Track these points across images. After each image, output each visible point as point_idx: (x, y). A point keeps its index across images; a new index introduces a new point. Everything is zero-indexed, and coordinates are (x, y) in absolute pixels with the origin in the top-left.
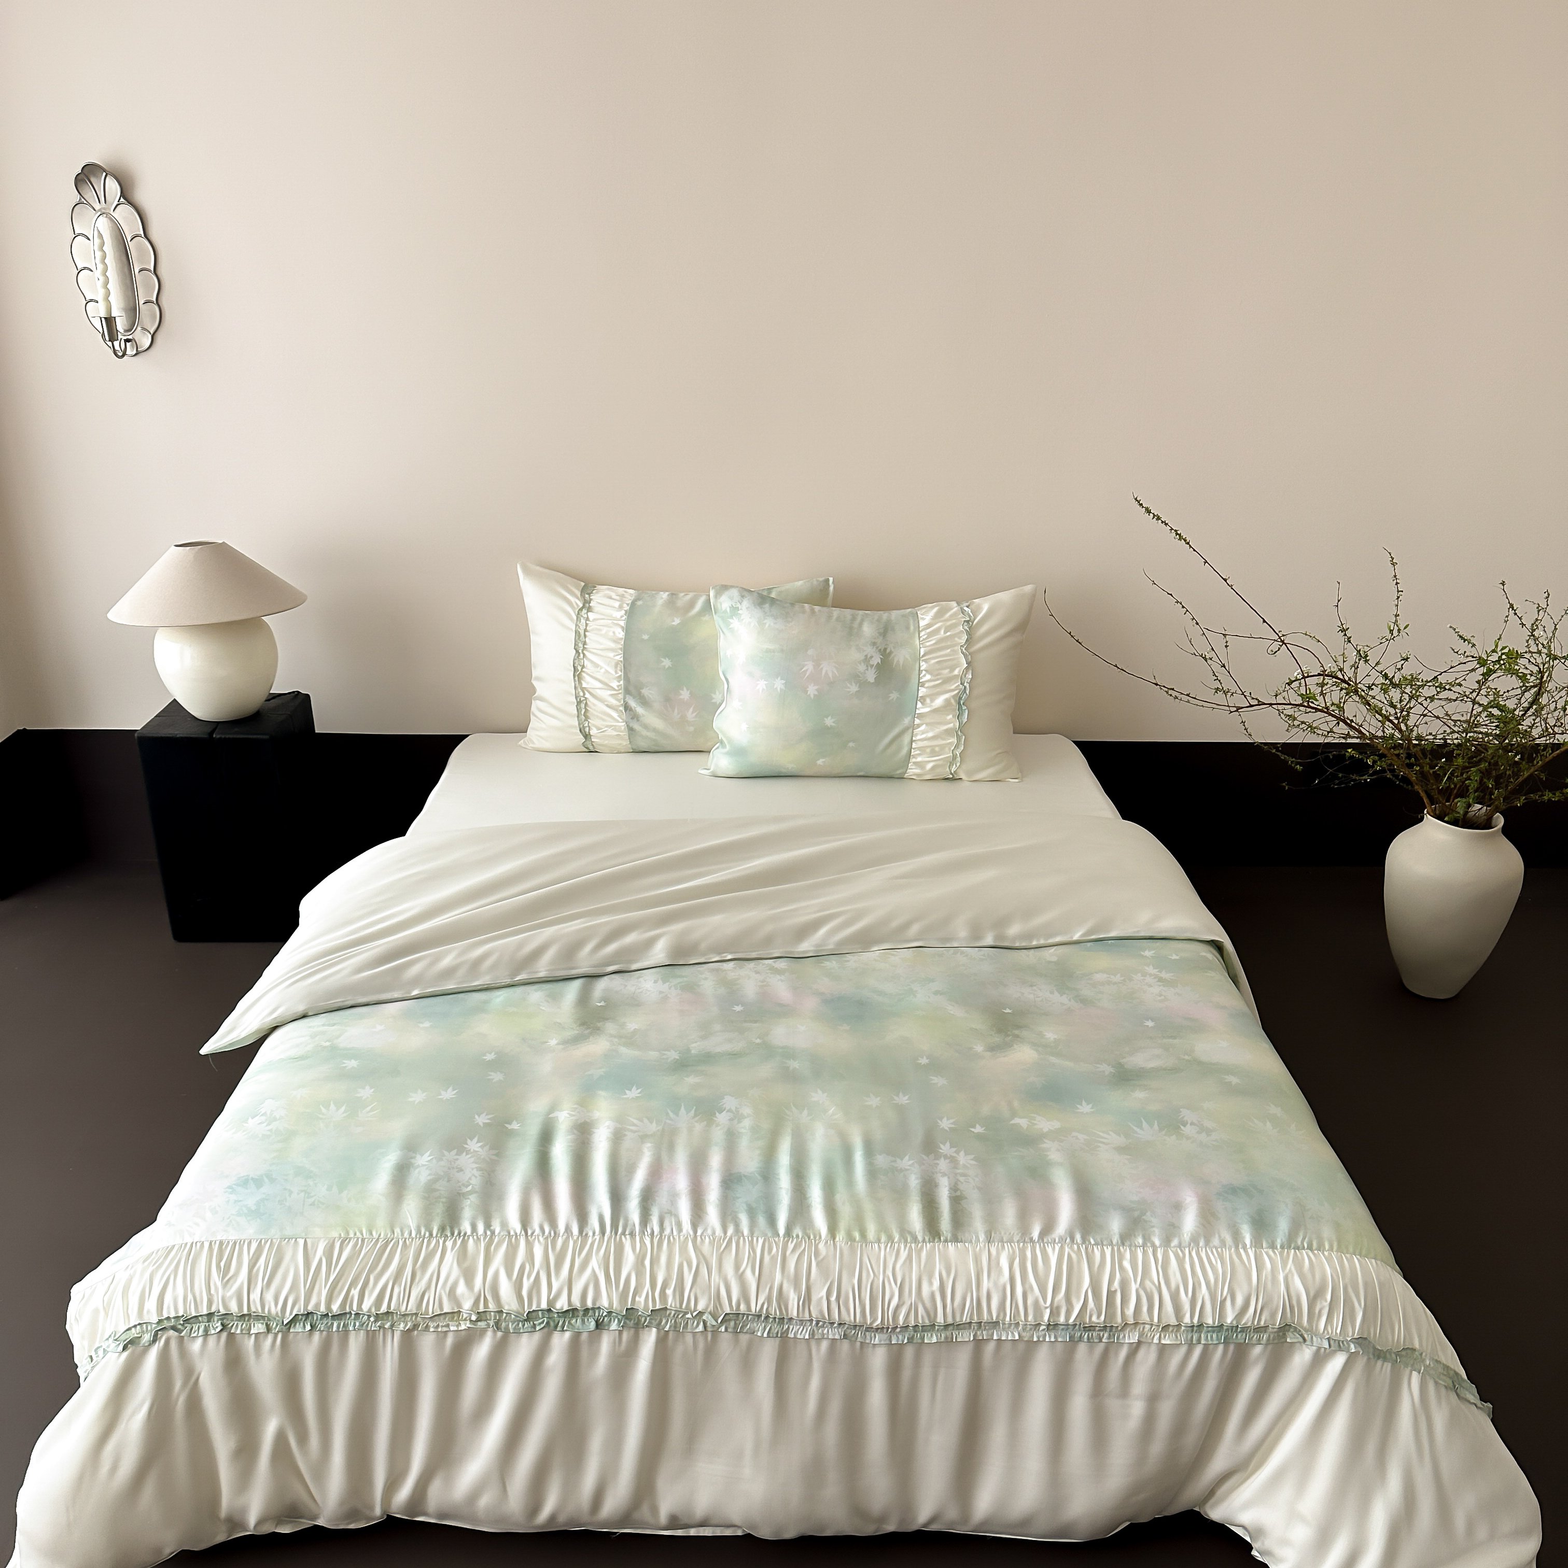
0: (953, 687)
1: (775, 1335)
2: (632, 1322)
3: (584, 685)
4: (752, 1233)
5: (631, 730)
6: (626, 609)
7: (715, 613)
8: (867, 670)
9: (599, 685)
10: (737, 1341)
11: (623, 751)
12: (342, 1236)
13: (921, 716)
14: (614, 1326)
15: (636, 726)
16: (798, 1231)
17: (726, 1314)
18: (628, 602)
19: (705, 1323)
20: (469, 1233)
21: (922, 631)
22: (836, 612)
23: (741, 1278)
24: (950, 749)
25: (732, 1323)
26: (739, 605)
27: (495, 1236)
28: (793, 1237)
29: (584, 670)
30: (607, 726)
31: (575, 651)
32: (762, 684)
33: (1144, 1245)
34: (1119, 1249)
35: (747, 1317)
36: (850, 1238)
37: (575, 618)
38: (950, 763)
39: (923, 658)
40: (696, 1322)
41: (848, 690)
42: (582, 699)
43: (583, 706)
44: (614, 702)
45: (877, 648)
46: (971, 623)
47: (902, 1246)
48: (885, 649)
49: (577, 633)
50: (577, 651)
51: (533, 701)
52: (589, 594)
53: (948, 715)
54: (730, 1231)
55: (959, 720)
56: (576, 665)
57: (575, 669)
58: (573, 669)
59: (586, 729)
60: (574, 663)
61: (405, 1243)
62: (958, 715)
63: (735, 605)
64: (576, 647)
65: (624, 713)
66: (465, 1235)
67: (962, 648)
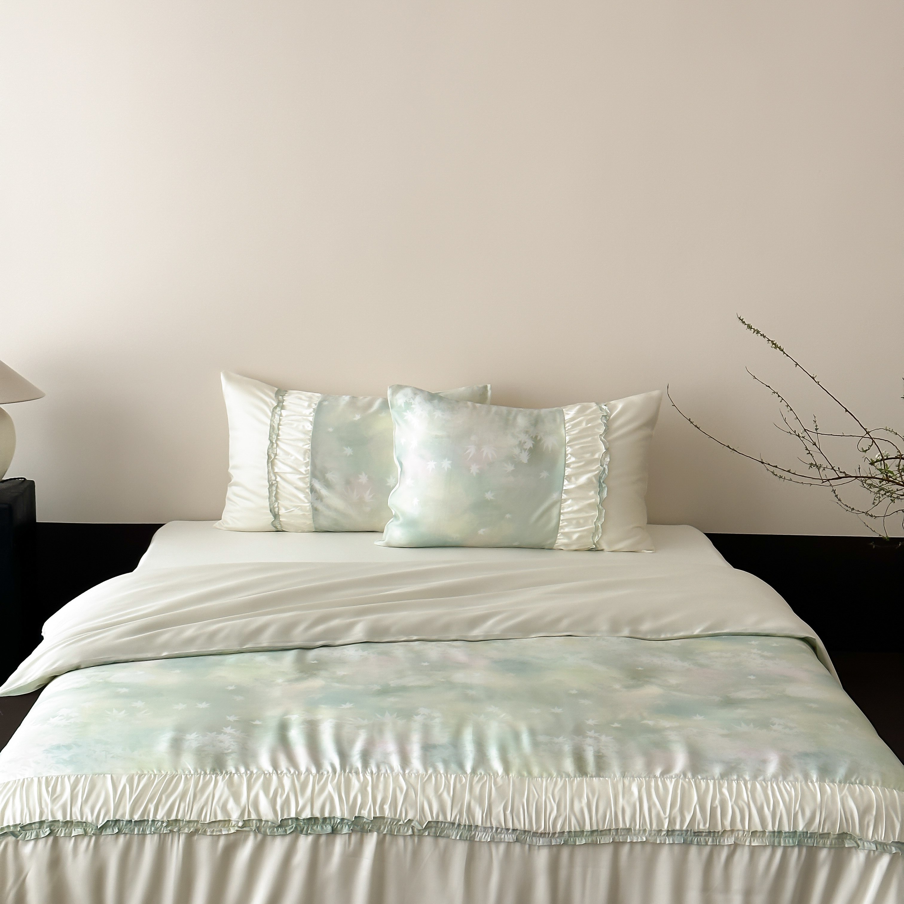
0: (594, 468)
1: (465, 839)
2: (359, 827)
3: (276, 470)
4: (446, 772)
5: (315, 510)
6: (314, 407)
7: (392, 408)
8: (521, 452)
9: (289, 470)
10: (436, 844)
11: (307, 530)
12: (139, 772)
13: (567, 492)
14: (345, 830)
15: (320, 507)
16: (481, 771)
17: (429, 821)
18: (315, 403)
19: (413, 828)
20: (234, 771)
21: (567, 422)
22: (494, 408)
23: (440, 798)
24: (592, 521)
25: (433, 830)
26: (412, 401)
27: (254, 774)
28: (477, 774)
29: (277, 457)
30: (294, 507)
31: (269, 442)
32: (432, 465)
33: (737, 780)
34: (719, 783)
35: (445, 825)
36: (520, 774)
37: (270, 414)
38: (594, 533)
39: (568, 444)
40: (406, 829)
41: (505, 469)
42: (274, 482)
43: (274, 488)
45: (529, 435)
46: (608, 418)
47: (559, 779)
48: (536, 437)
49: (272, 427)
50: (271, 442)
51: (229, 487)
52: (283, 396)
53: (590, 491)
54: (430, 771)
55: (599, 496)
56: (270, 454)
57: (269, 456)
58: (267, 457)
59: (276, 509)
60: (268, 452)
61: (186, 777)
62: (598, 491)
63: (409, 401)
64: (271, 438)
65: (310, 494)
66: (231, 773)
67: (601, 437)
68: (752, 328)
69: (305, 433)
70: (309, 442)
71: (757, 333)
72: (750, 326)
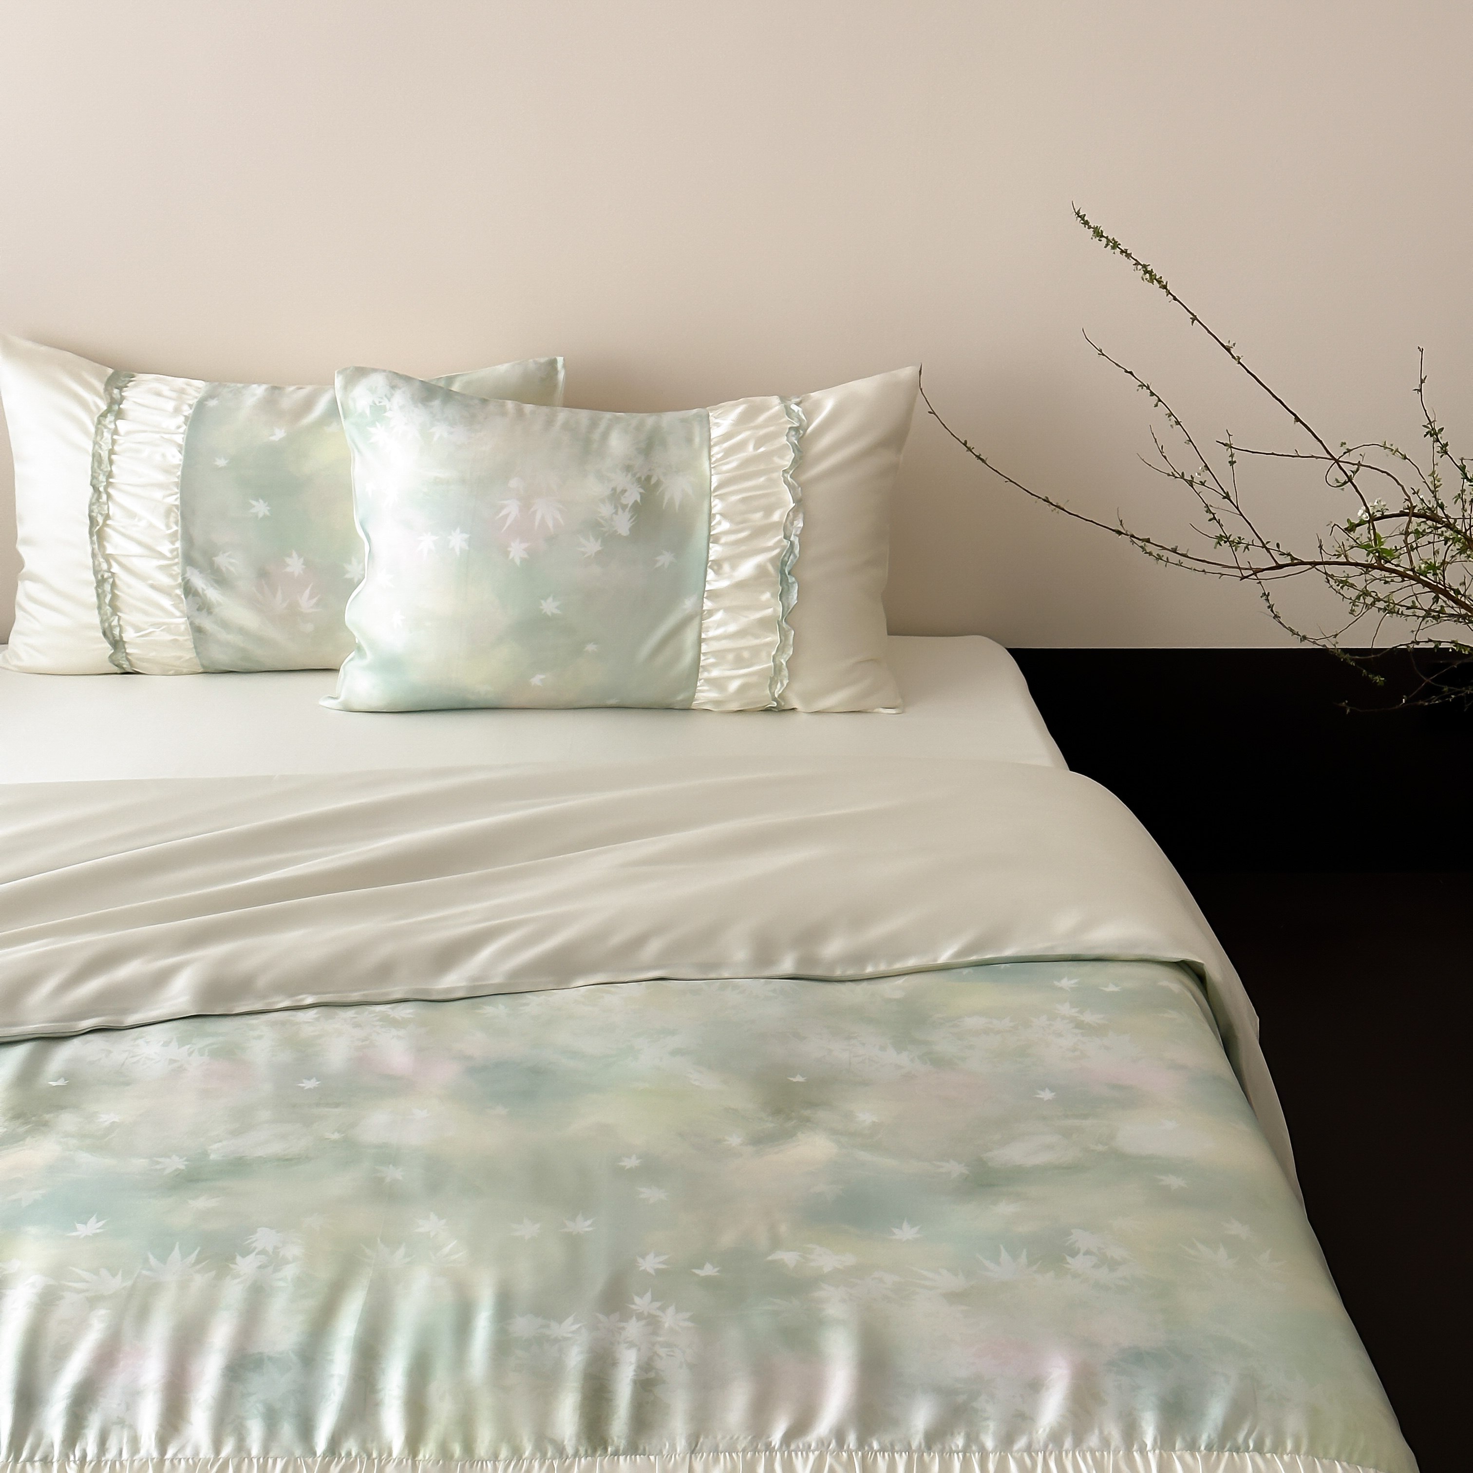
0: (771, 543)
3: (110, 550)
4: (266, 1451)
5: (198, 630)
6: (186, 414)
7: (345, 417)
8: (616, 513)
9: (137, 550)
11: (185, 670)
13: (714, 595)
15: (207, 624)
16: (351, 1446)
18: (191, 402)
21: (715, 445)
22: (563, 415)
24: (769, 654)
26: (385, 402)
28: (340, 1455)
29: (109, 522)
30: (153, 625)
31: (91, 489)
32: (428, 542)
36: (444, 1452)
37: (93, 430)
38: (772, 679)
39: (716, 494)
41: (583, 549)
42: (106, 575)
43: (107, 587)
44: (164, 580)
45: (634, 475)
46: (801, 432)
47: (536, 1464)
48: (649, 478)
49: (97, 458)
50: (96, 490)
51: (19, 583)
52: (120, 389)
53: (763, 592)
54: (227, 1448)
55: (781, 601)
56: (93, 514)
57: (92, 521)
58: (88, 522)
59: (115, 629)
60: (91, 511)
62: (779, 593)
63: (380, 402)
64: (95, 481)
65: (184, 600)
67: (786, 475)
68: (1102, 236)
69: (168, 470)
70: (176, 490)
71: (1113, 248)
72: (1100, 231)
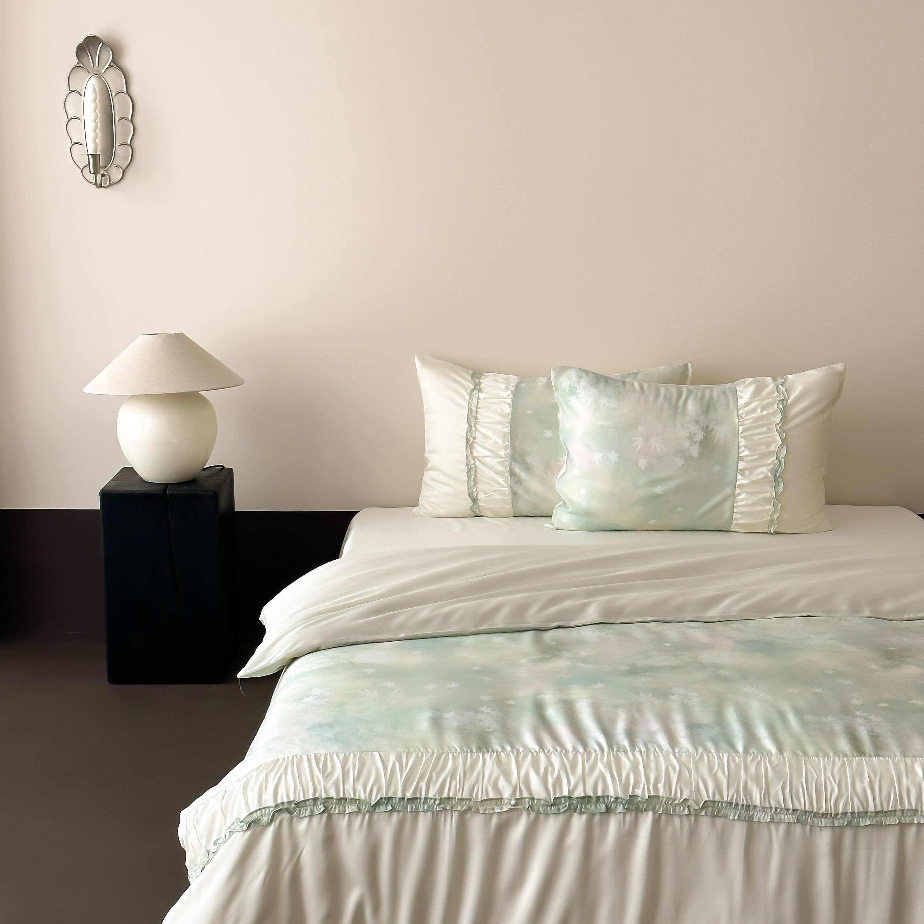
1: (743, 819)
2: (634, 806)
3: (475, 454)
4: (718, 751)
5: (514, 494)
6: (511, 389)
9: (487, 453)
10: (713, 824)
11: (506, 515)
12: (406, 750)
14: (620, 809)
15: (520, 491)
16: (753, 750)
17: (705, 801)
18: (512, 385)
19: (689, 807)
20: (500, 750)
23: (715, 777)
25: (710, 809)
27: (521, 753)
28: (750, 753)
29: (475, 440)
30: (493, 491)
31: (468, 425)
35: (722, 805)
36: (795, 754)
37: (468, 397)
40: (682, 808)
42: (472, 466)
43: (473, 472)
44: (501, 469)
46: (785, 402)
47: (837, 759)
49: (470, 410)
50: (470, 425)
51: (425, 472)
52: (479, 378)
54: (701, 750)
56: (468, 437)
57: (468, 441)
58: (465, 441)
59: (474, 493)
60: (466, 436)
61: (453, 755)
63: (575, 384)
64: (469, 421)
65: (510, 478)
66: (497, 751)
69: (504, 416)
70: (508, 425)
